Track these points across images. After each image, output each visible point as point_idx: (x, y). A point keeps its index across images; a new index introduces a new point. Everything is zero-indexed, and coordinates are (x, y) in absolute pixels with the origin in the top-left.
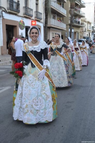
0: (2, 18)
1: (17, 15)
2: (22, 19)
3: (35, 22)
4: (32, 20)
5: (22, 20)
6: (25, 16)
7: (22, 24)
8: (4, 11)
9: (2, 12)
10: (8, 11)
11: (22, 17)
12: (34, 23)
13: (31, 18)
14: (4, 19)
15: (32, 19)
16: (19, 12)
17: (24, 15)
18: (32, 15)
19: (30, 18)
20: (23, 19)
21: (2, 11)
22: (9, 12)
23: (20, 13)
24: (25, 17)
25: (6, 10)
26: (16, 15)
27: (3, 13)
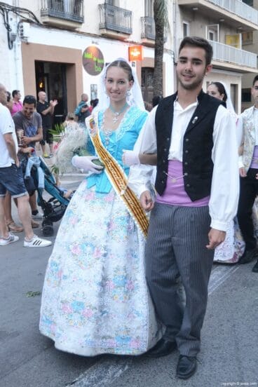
0: (20, 43)
1: (77, 29)
2: (93, 42)
3: (140, 50)
4: (132, 45)
5: (94, 45)
6: (105, 32)
7: (95, 59)
8: (28, 21)
9: (20, 25)
10: (41, 20)
11: (95, 36)
12: (135, 53)
13: (128, 40)
14: (28, 44)
15: (133, 42)
16: (80, 21)
17: (100, 29)
18: (131, 30)
19: (122, 40)
20: (96, 43)
21: (22, 21)
22: (45, 23)
23: (83, 25)
24: (104, 36)
25: (35, 18)
26: (71, 30)
27: (22, 27)
